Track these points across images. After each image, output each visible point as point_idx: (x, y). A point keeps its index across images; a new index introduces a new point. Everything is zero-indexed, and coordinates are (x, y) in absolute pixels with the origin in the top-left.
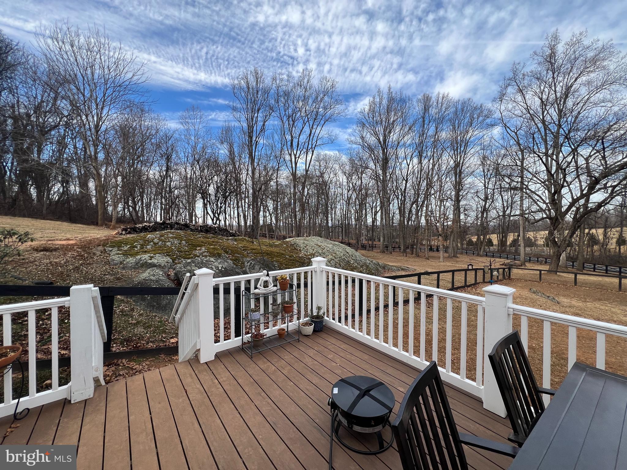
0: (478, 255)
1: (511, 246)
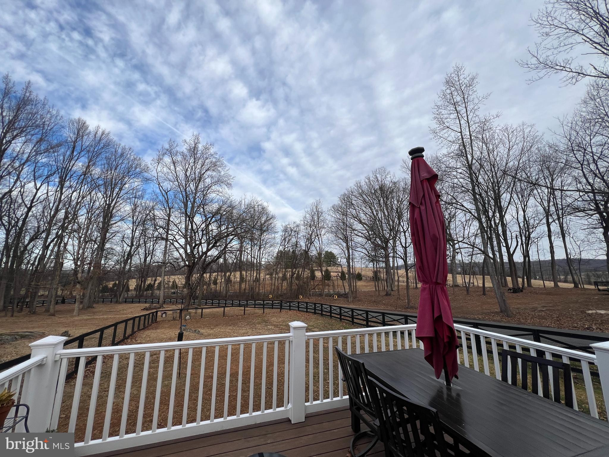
0: (117, 302)
1: (147, 290)
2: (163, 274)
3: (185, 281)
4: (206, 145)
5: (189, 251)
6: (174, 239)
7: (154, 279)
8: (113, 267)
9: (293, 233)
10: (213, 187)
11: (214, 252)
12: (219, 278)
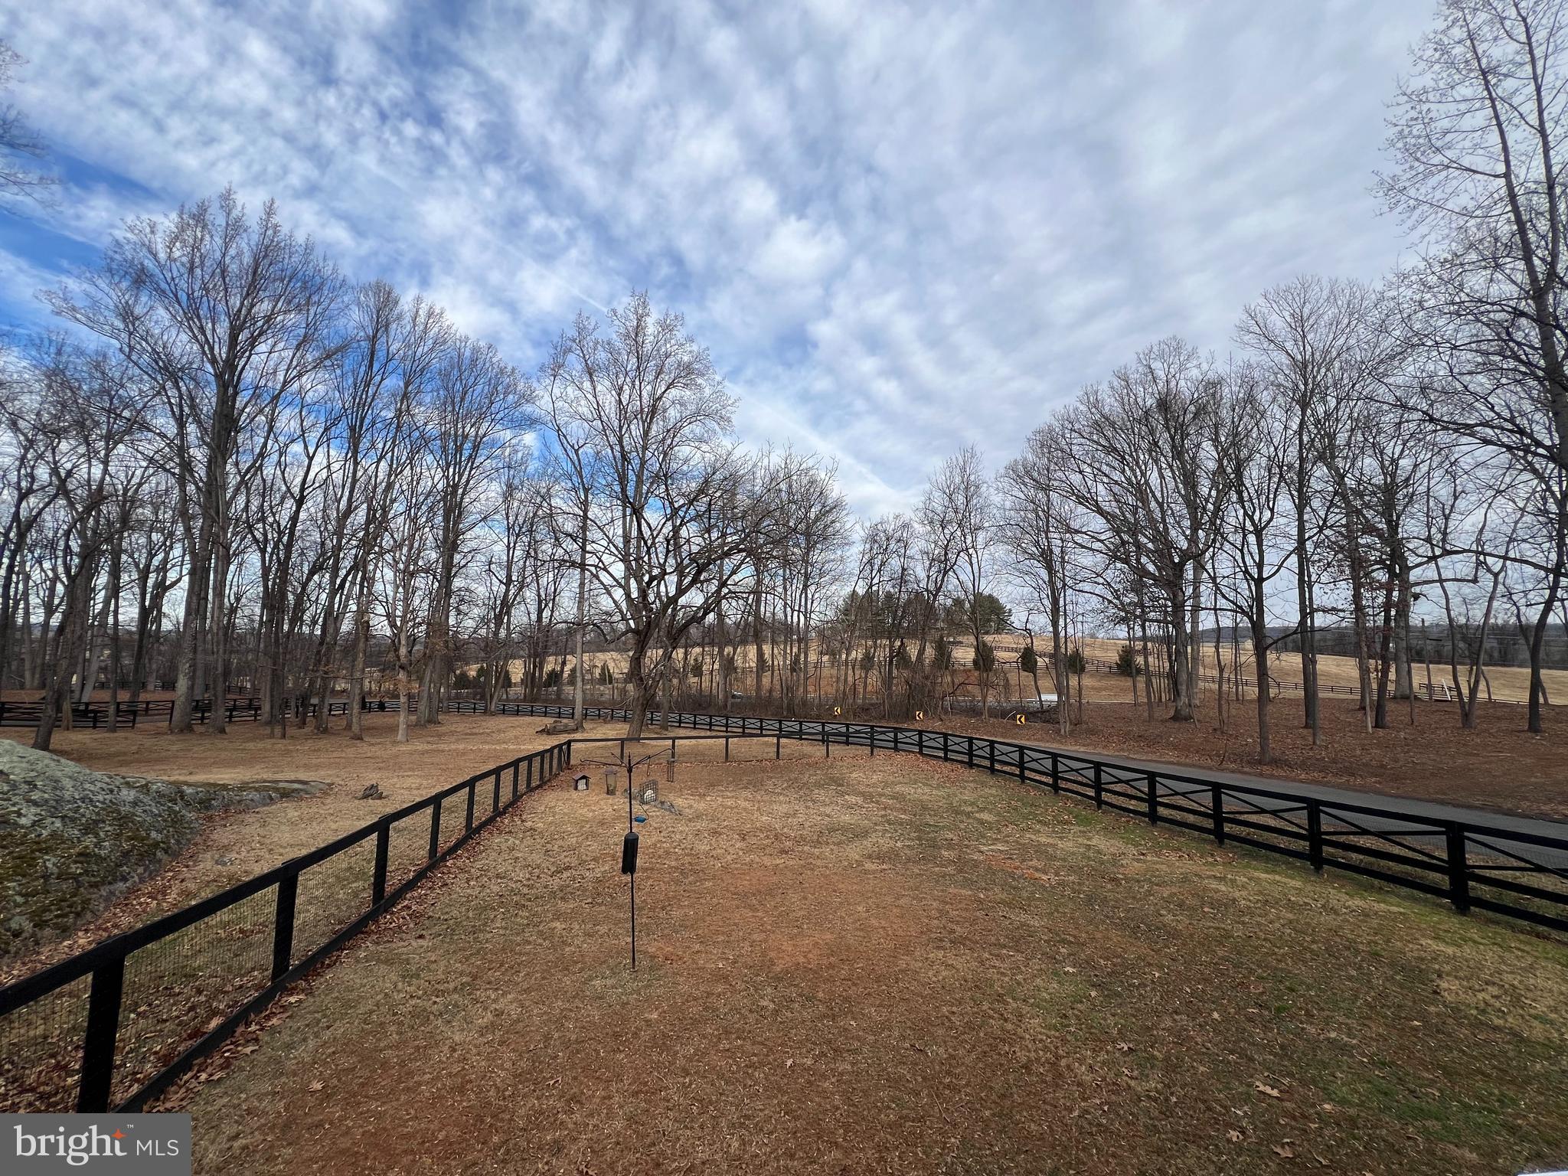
0: (486, 712)
1: (548, 684)
2: (579, 650)
3: (628, 665)
4: (665, 320)
5: (635, 595)
6: (601, 565)
7: (560, 659)
8: (475, 632)
9: (893, 546)
10: (686, 430)
11: (695, 598)
12: (708, 659)
